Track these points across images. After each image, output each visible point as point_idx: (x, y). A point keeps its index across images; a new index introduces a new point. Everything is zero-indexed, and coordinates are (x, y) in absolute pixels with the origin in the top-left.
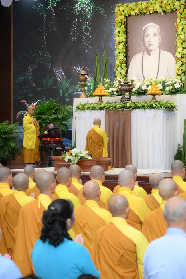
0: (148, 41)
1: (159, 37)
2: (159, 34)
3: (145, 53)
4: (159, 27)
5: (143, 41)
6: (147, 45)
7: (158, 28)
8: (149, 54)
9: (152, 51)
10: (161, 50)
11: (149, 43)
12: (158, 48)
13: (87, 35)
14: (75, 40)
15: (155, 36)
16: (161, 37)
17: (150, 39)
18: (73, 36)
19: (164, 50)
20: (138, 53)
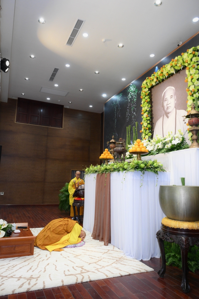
0: (167, 105)
1: (175, 97)
2: (175, 95)
3: (165, 116)
4: (174, 87)
5: (163, 106)
6: (166, 109)
7: (174, 90)
8: (168, 117)
9: (170, 113)
10: (177, 110)
11: (167, 107)
12: (175, 109)
13: (134, 115)
14: (128, 120)
15: (171, 98)
16: (176, 97)
17: (168, 103)
18: (127, 118)
19: (180, 109)
20: (159, 118)
